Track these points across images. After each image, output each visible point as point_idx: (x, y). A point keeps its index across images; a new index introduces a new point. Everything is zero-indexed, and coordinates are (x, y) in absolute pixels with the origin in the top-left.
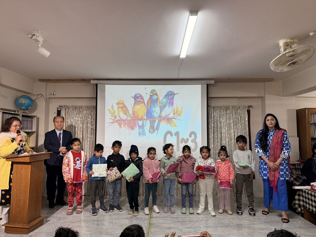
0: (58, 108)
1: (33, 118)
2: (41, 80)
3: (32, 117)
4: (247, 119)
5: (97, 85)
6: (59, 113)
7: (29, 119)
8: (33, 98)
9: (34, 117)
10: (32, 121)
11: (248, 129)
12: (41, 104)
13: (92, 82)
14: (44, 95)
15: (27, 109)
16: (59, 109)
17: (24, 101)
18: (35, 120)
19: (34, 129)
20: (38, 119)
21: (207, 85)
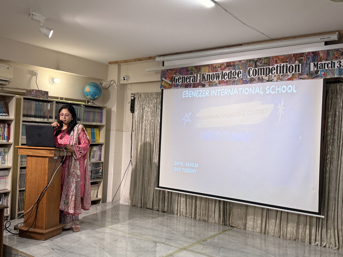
0: (131, 96)
1: (102, 110)
5: (163, 62)
6: (133, 102)
7: (97, 110)
9: (104, 107)
13: (158, 59)
14: (116, 81)
16: (133, 98)
18: (104, 112)
19: (104, 123)
21: (326, 43)
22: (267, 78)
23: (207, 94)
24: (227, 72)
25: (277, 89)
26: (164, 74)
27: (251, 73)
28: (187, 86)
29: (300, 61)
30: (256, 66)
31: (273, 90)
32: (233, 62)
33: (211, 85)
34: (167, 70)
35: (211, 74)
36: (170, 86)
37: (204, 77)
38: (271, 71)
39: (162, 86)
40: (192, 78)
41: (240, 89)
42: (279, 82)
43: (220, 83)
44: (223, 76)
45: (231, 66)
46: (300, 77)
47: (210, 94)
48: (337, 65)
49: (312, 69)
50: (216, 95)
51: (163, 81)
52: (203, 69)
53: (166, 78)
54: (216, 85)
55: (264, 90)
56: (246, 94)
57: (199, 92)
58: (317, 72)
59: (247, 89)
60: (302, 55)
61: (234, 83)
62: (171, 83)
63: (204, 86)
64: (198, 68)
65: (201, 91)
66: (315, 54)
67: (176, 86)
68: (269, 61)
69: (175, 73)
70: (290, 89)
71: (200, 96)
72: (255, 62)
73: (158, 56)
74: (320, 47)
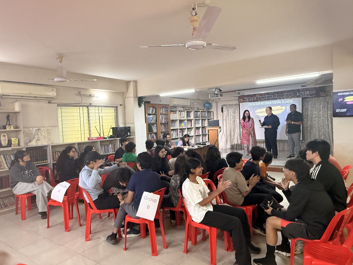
3: (211, 112)
5: (239, 93)
6: (222, 108)
7: (210, 113)
8: (210, 102)
10: (211, 114)
12: (214, 105)
13: (237, 92)
14: (215, 100)
15: (209, 108)
16: (222, 107)
17: (207, 105)
18: (212, 113)
19: (212, 117)
20: (213, 112)
21: (302, 86)
22: (282, 98)
23: (259, 104)
24: (267, 96)
25: (286, 102)
26: (240, 97)
27: (276, 96)
28: (250, 101)
29: (293, 92)
30: (278, 94)
33: (260, 100)
34: (241, 96)
35: (260, 97)
36: (243, 102)
37: (257, 98)
38: (283, 95)
39: (239, 102)
40: (252, 99)
41: (272, 102)
42: (286, 99)
43: (264, 100)
44: (265, 97)
45: (268, 94)
46: (294, 97)
48: (306, 93)
49: (298, 95)
50: (263, 104)
51: (239, 100)
52: (257, 95)
53: (241, 99)
54: (263, 101)
55: (281, 102)
56: (275, 103)
58: (299, 95)
59: (275, 102)
60: (294, 90)
61: (270, 100)
62: (243, 101)
63: (258, 101)
64: (255, 95)
65: (256, 103)
66: (299, 90)
67: (246, 102)
68: (282, 92)
69: (245, 97)
70: (290, 101)
71: (256, 105)
73: (237, 91)
74: (300, 88)
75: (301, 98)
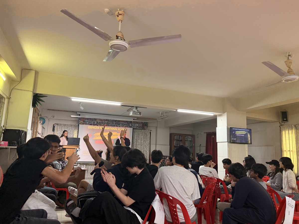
0: (54, 125)
2: (48, 109)
4: (149, 136)
5: (80, 115)
6: (54, 127)
11: (149, 141)
14: (48, 117)
21: (134, 120)
22: (118, 126)
23: (98, 128)
24: (106, 122)
26: (80, 119)
27: (114, 124)
28: (91, 125)
29: (127, 123)
31: (120, 129)
32: (108, 120)
33: (100, 125)
34: (82, 118)
35: (100, 122)
36: (83, 124)
37: (98, 123)
38: (120, 124)
39: (79, 123)
40: (93, 122)
41: (110, 128)
42: (122, 127)
44: (105, 123)
45: (107, 120)
46: (127, 127)
47: (100, 128)
48: (136, 125)
51: (79, 121)
52: (97, 120)
53: (81, 121)
55: (118, 129)
56: (112, 130)
57: (95, 127)
58: (131, 126)
60: (128, 121)
61: (109, 126)
62: (83, 123)
63: (98, 125)
64: (95, 119)
66: (131, 122)
67: (86, 124)
68: (119, 121)
69: (85, 119)
72: (115, 121)
73: (78, 112)
74: (132, 120)
75: (132, 128)
